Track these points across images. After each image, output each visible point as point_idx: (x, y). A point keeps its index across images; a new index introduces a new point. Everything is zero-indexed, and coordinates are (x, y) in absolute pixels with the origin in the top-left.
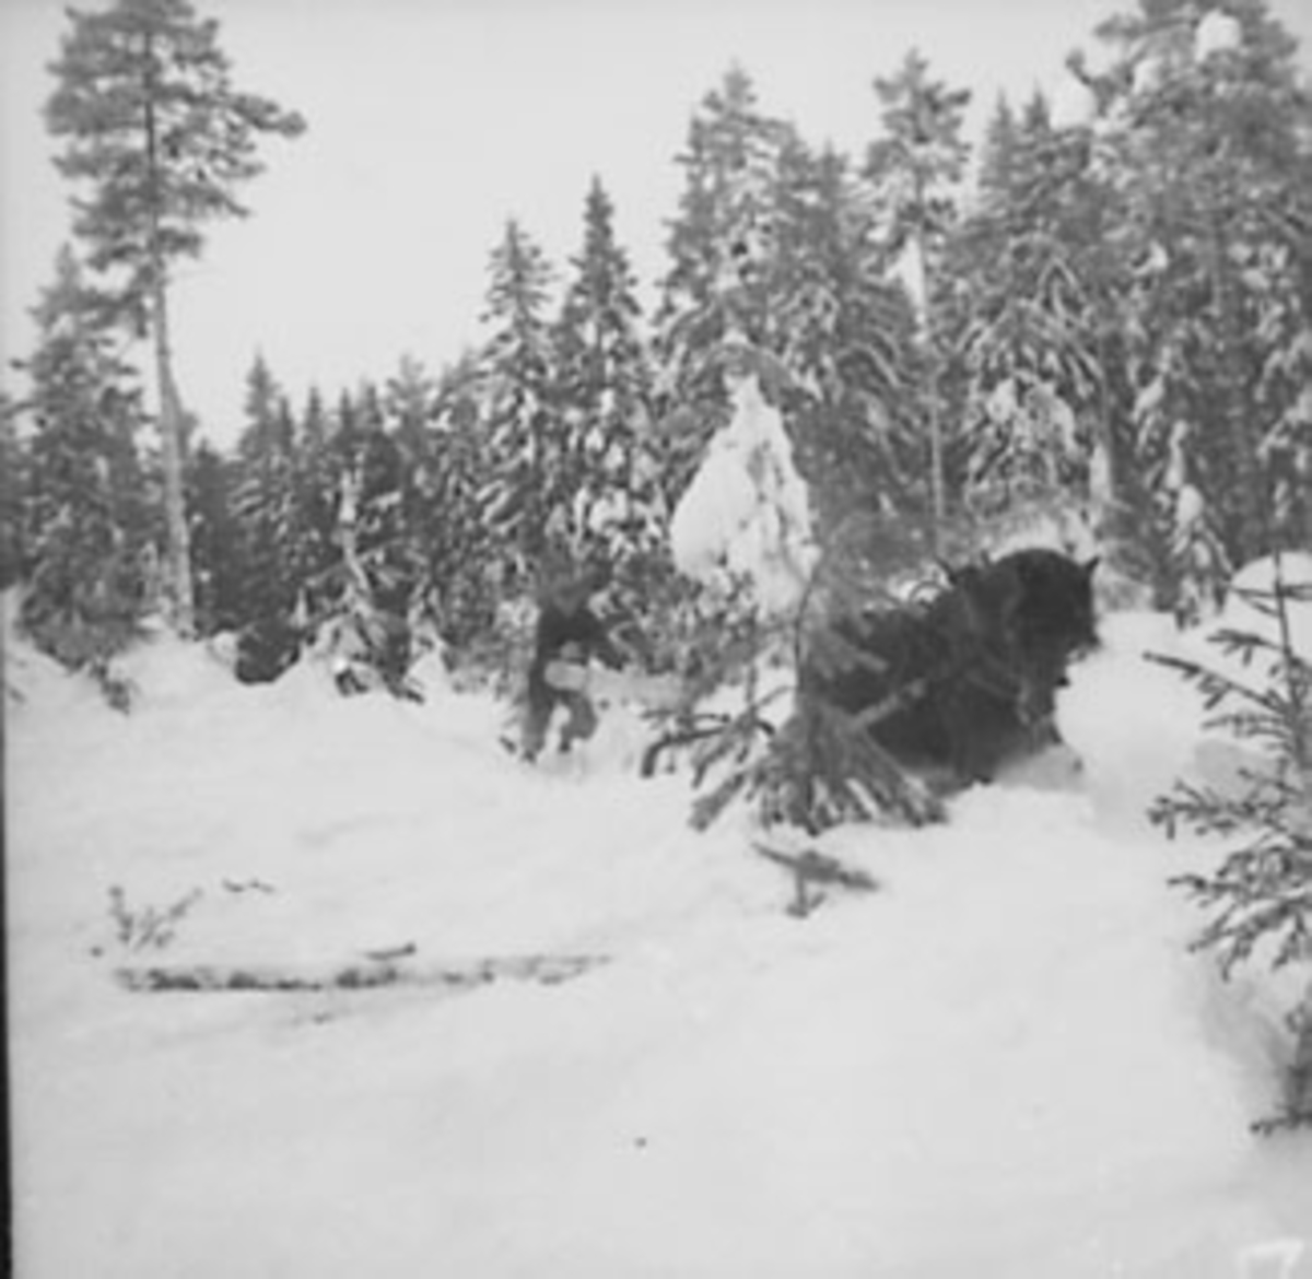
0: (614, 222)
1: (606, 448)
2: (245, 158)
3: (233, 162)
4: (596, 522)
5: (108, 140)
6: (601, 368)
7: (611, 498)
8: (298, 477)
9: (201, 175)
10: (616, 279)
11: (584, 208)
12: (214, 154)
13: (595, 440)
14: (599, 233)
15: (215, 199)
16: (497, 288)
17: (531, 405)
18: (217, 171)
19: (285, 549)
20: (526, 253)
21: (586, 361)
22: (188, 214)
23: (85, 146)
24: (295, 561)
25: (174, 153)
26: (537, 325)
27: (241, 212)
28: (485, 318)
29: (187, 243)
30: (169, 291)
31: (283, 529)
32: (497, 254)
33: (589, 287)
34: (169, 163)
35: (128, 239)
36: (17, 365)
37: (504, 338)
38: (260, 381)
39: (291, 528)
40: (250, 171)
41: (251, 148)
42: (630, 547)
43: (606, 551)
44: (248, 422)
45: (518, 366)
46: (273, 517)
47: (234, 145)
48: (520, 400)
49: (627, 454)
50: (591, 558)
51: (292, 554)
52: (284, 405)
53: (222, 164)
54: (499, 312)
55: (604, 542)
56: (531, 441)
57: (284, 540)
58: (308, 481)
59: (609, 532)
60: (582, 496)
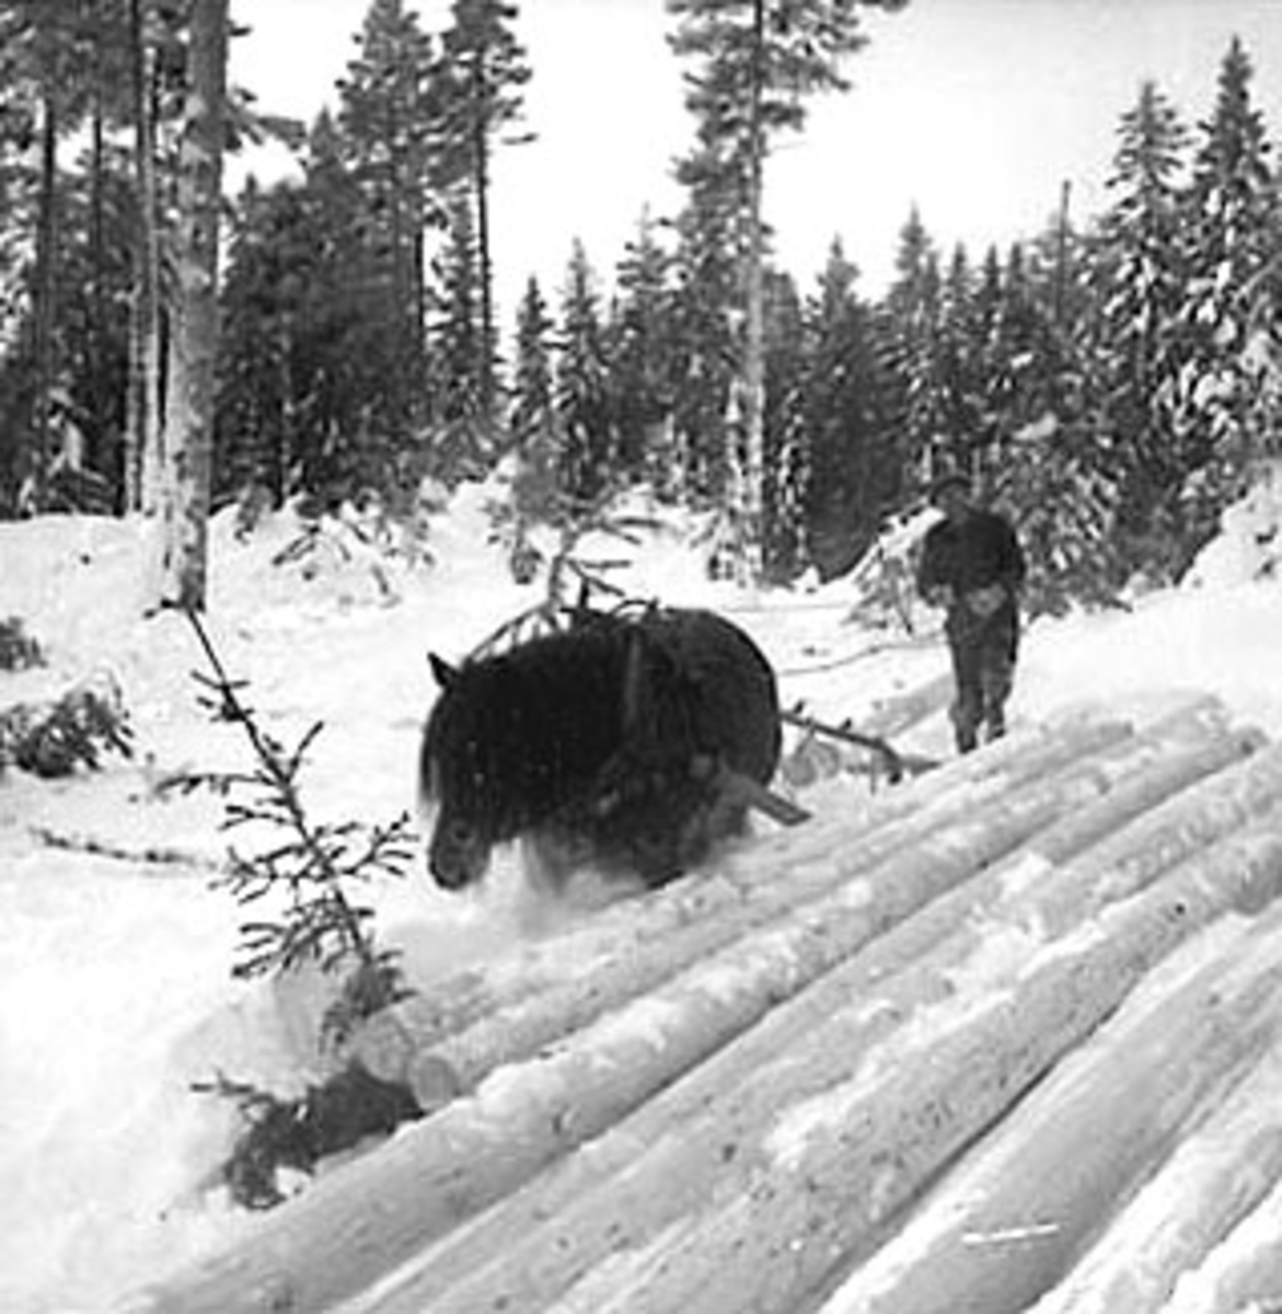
0: (1251, 87)
1: (1218, 322)
2: (850, 32)
3: (838, 36)
4: (1199, 399)
5: (722, 17)
6: (1221, 239)
7: (1219, 376)
8: (936, 335)
9: (809, 49)
10: (1247, 145)
11: (1220, 71)
12: (822, 28)
13: (1207, 312)
14: (1234, 99)
15: (820, 72)
16: (1125, 152)
17: (1149, 273)
18: (824, 45)
19: (917, 405)
20: (1160, 119)
21: (1206, 230)
22: (795, 88)
23: (699, 24)
24: (924, 417)
25: (783, 28)
26: (1165, 191)
27: (844, 86)
28: (1111, 184)
29: (790, 116)
30: (765, 163)
31: (916, 384)
32: (1129, 117)
33: (1219, 154)
34: (779, 39)
35: (733, 113)
36: (665, 222)
37: (1129, 203)
38: (914, 237)
39: (924, 385)
40: (855, 44)
41: (854, 23)
42: (1234, 426)
43: (1208, 429)
44: (898, 276)
45: (1140, 233)
46: (912, 371)
47: (839, 19)
48: (1138, 269)
49: (1241, 329)
50: (1191, 434)
51: (923, 409)
52: (933, 259)
53: (828, 37)
54: (1126, 177)
55: (1208, 419)
56: (1146, 310)
57: (916, 395)
58: (945, 338)
59: (1213, 409)
60: (1189, 370)
